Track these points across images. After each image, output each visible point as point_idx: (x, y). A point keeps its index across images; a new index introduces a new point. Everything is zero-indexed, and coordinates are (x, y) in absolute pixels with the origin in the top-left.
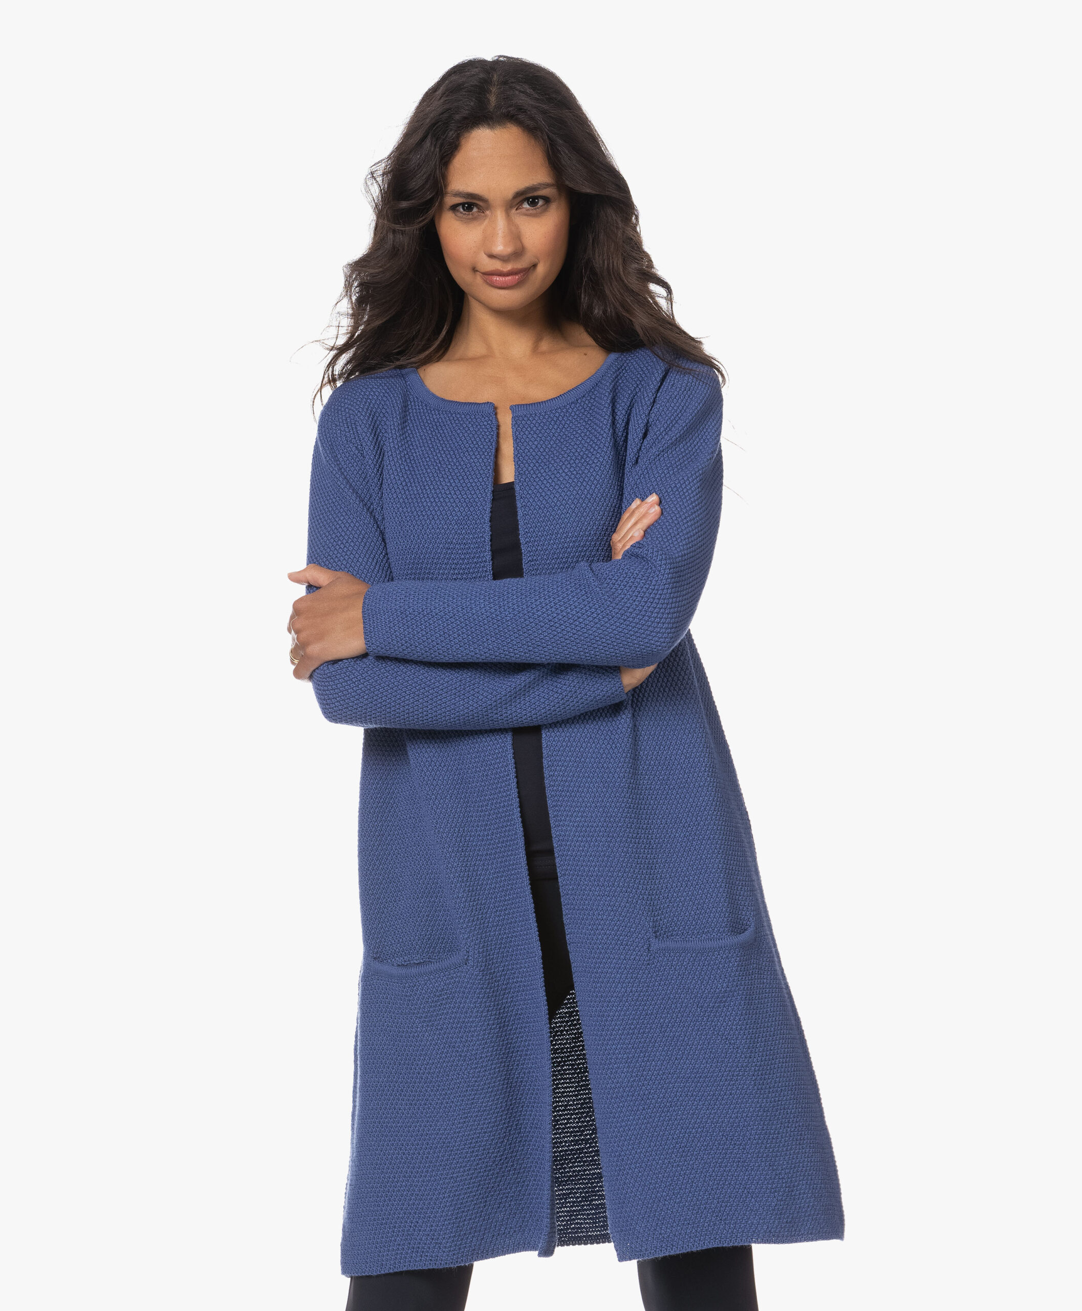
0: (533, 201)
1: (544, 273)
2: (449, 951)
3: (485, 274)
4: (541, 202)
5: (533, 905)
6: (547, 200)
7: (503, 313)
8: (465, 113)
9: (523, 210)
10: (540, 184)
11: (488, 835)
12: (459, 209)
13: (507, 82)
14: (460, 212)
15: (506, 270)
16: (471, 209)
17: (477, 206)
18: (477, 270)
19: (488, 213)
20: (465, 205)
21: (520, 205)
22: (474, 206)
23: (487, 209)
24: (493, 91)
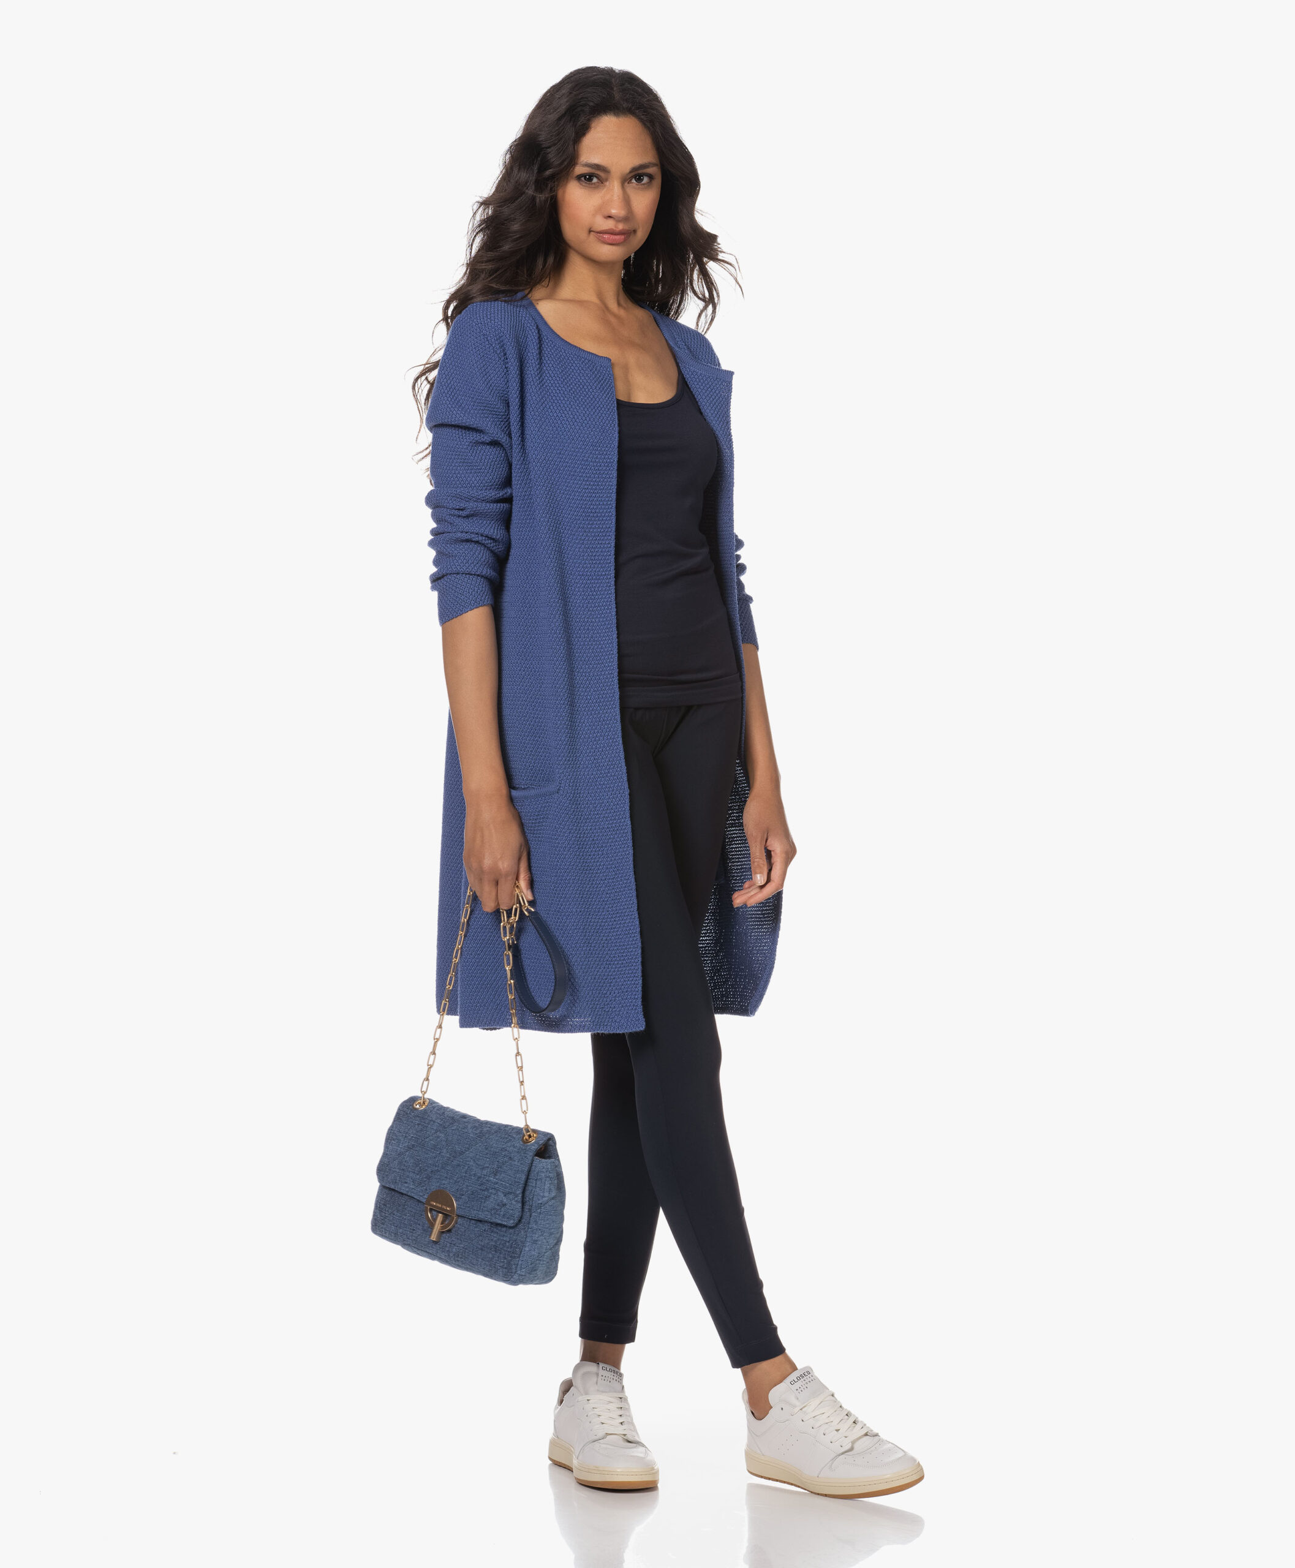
0: (640, 179)
1: (639, 237)
2: (546, 780)
3: (598, 232)
4: (646, 180)
6: (651, 177)
8: (594, 100)
9: (633, 185)
10: (650, 163)
12: (583, 179)
13: (623, 84)
14: (583, 181)
15: (617, 230)
16: (592, 180)
17: (598, 177)
18: (592, 229)
19: (607, 183)
20: (589, 176)
21: (631, 180)
22: (596, 177)
23: (607, 180)
24: (615, 89)
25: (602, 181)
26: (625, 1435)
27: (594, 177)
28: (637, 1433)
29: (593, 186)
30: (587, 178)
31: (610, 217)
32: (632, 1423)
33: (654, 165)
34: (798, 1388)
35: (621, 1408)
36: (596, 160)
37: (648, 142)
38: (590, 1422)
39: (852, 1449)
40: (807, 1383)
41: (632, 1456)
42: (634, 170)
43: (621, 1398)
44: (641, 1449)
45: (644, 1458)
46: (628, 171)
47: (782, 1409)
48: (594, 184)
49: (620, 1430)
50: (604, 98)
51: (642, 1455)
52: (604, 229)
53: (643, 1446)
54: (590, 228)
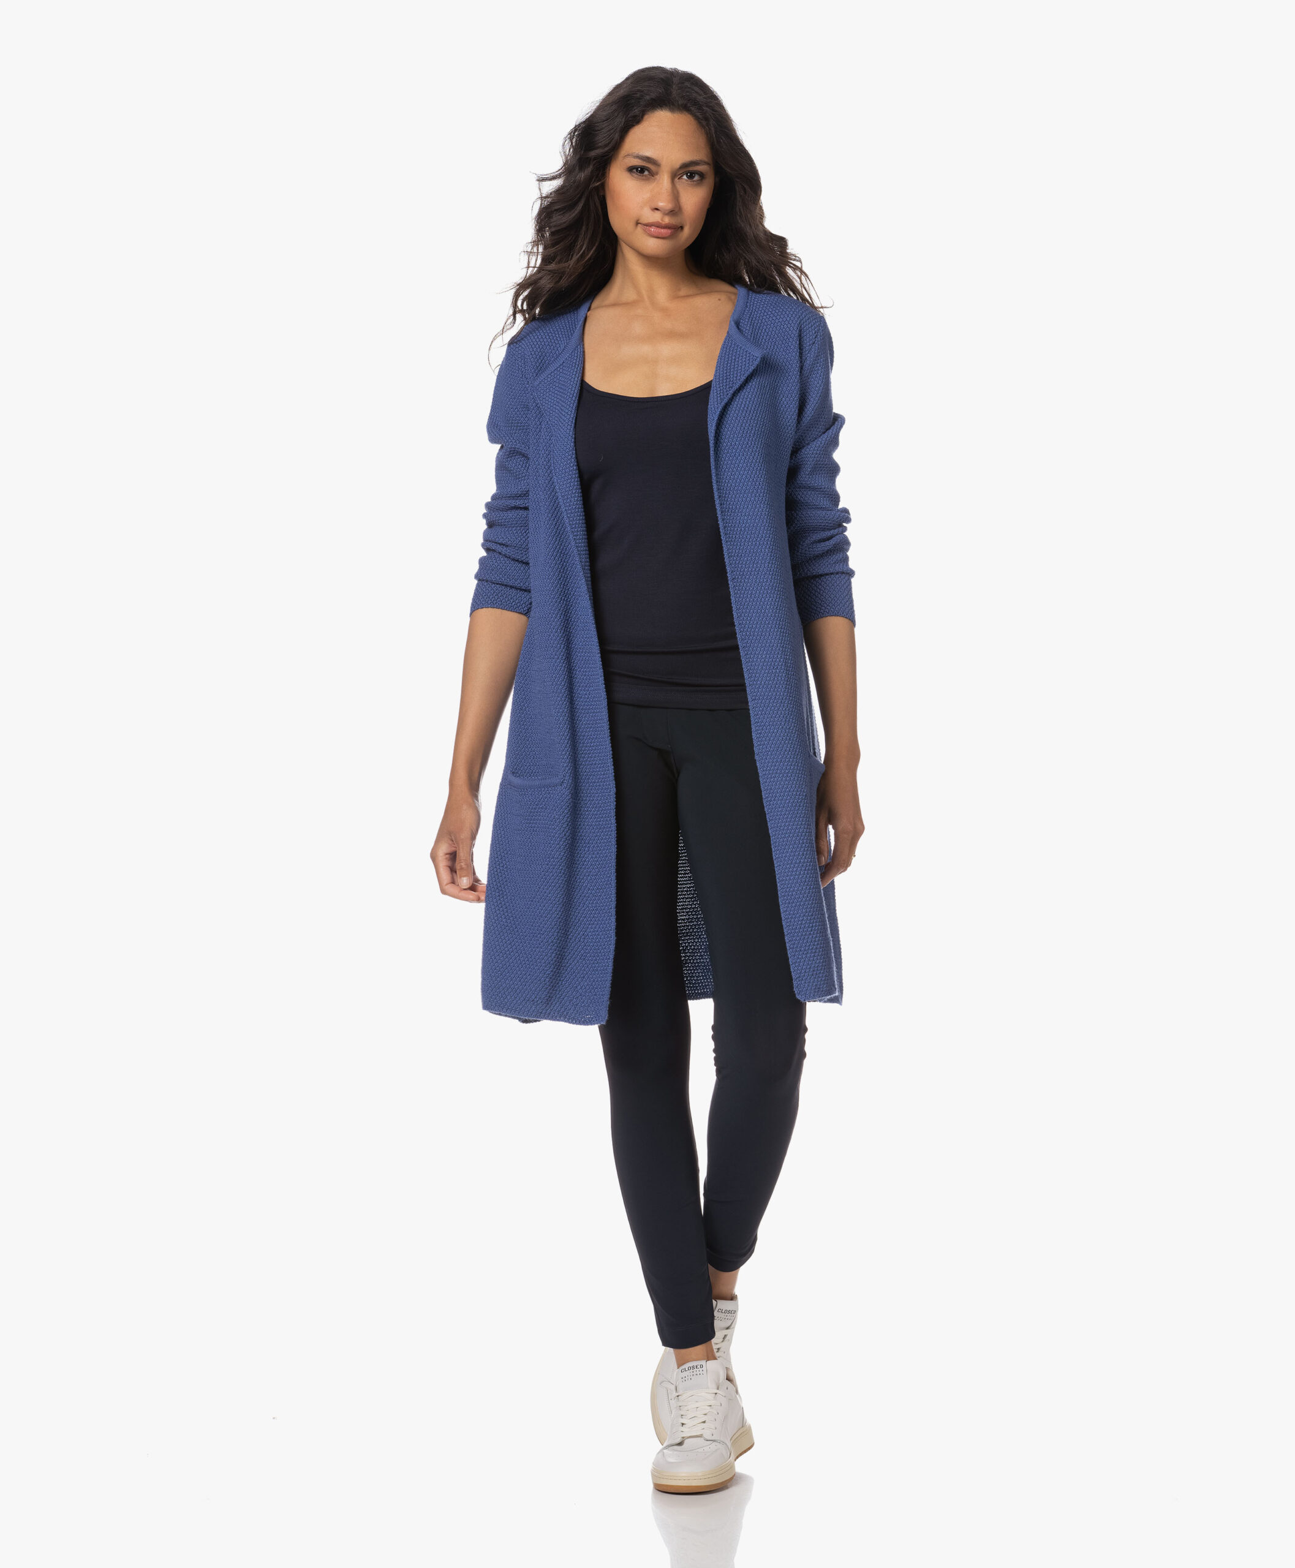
0: (691, 176)
1: (687, 235)
3: (646, 225)
4: (697, 178)
5: (611, 752)
6: (702, 176)
7: (651, 260)
8: (653, 95)
9: (683, 181)
10: (701, 161)
11: (586, 694)
12: (635, 170)
13: (683, 83)
14: (634, 172)
15: (663, 223)
16: (643, 172)
17: (649, 170)
18: (639, 222)
19: (657, 177)
20: (641, 168)
21: (682, 176)
22: (647, 170)
23: (657, 173)
24: (674, 86)
25: (652, 174)
27: (645, 170)
29: (644, 178)
30: (638, 170)
31: (657, 209)
33: (708, 164)
36: (647, 153)
37: (701, 141)
39: (681, 1444)
40: (693, 1375)
42: (685, 166)
46: (678, 167)
48: (645, 176)
50: (660, 93)
52: (650, 221)
54: (638, 220)
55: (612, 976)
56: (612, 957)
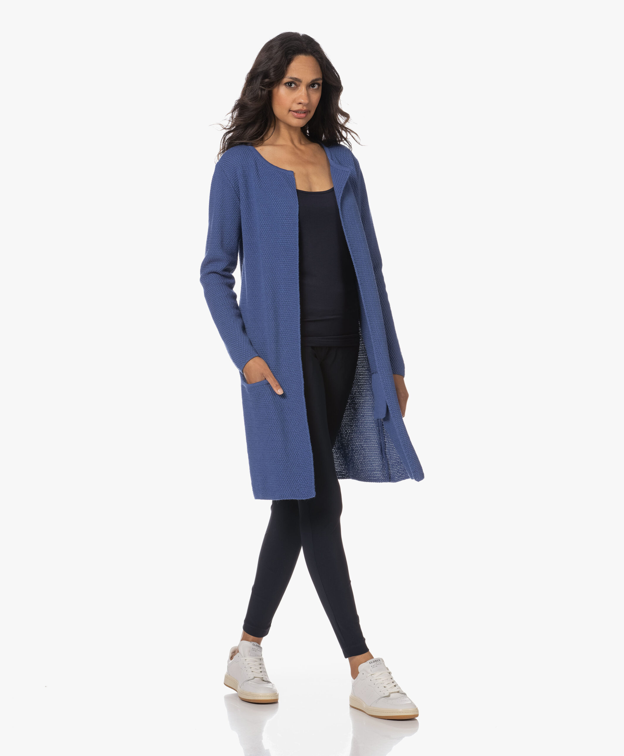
0: (315, 85)
3: (294, 112)
6: (319, 85)
9: (311, 89)
12: (287, 85)
15: (304, 109)
16: (292, 85)
17: (295, 84)
19: (299, 87)
21: (310, 86)
25: (297, 86)
26: (263, 678)
27: (293, 84)
28: (268, 677)
29: (292, 89)
30: (289, 84)
31: (300, 104)
32: (265, 672)
33: (320, 78)
34: (373, 666)
35: (261, 664)
36: (295, 76)
38: (247, 671)
39: (389, 696)
40: (377, 664)
41: (267, 688)
43: (261, 659)
44: (270, 684)
45: (272, 688)
47: (363, 674)
48: (293, 87)
49: (260, 675)
51: (271, 687)
52: (296, 110)
53: (271, 683)
54: (290, 109)
55: (314, 473)
56: (313, 463)
